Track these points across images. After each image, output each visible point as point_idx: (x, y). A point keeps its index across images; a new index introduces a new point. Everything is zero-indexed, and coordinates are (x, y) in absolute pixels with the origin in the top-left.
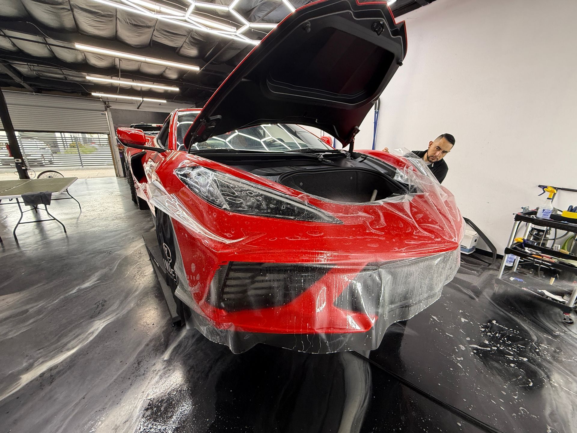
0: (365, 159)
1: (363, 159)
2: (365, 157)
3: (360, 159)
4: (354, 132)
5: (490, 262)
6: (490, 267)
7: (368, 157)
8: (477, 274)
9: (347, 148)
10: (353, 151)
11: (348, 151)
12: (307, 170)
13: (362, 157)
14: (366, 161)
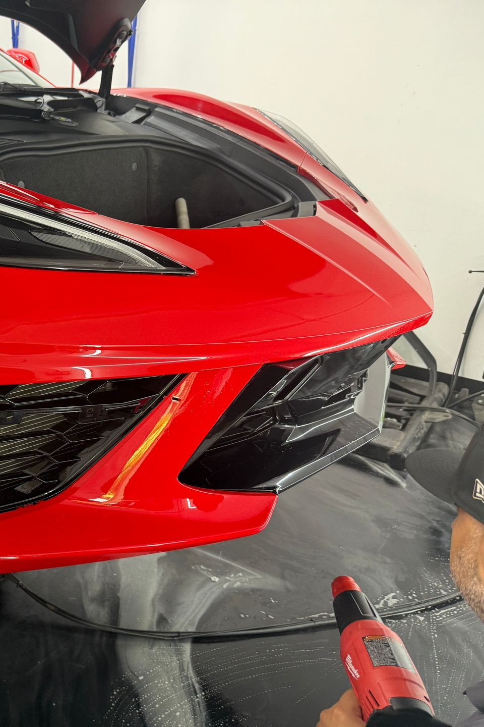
0: (149, 113)
1: (143, 114)
2: (146, 108)
3: (133, 115)
4: (119, 36)
5: (422, 393)
6: (425, 404)
7: (157, 109)
8: (399, 424)
9: (95, 83)
10: (112, 93)
11: (97, 92)
12: (26, 144)
13: (138, 109)
14: (151, 119)
